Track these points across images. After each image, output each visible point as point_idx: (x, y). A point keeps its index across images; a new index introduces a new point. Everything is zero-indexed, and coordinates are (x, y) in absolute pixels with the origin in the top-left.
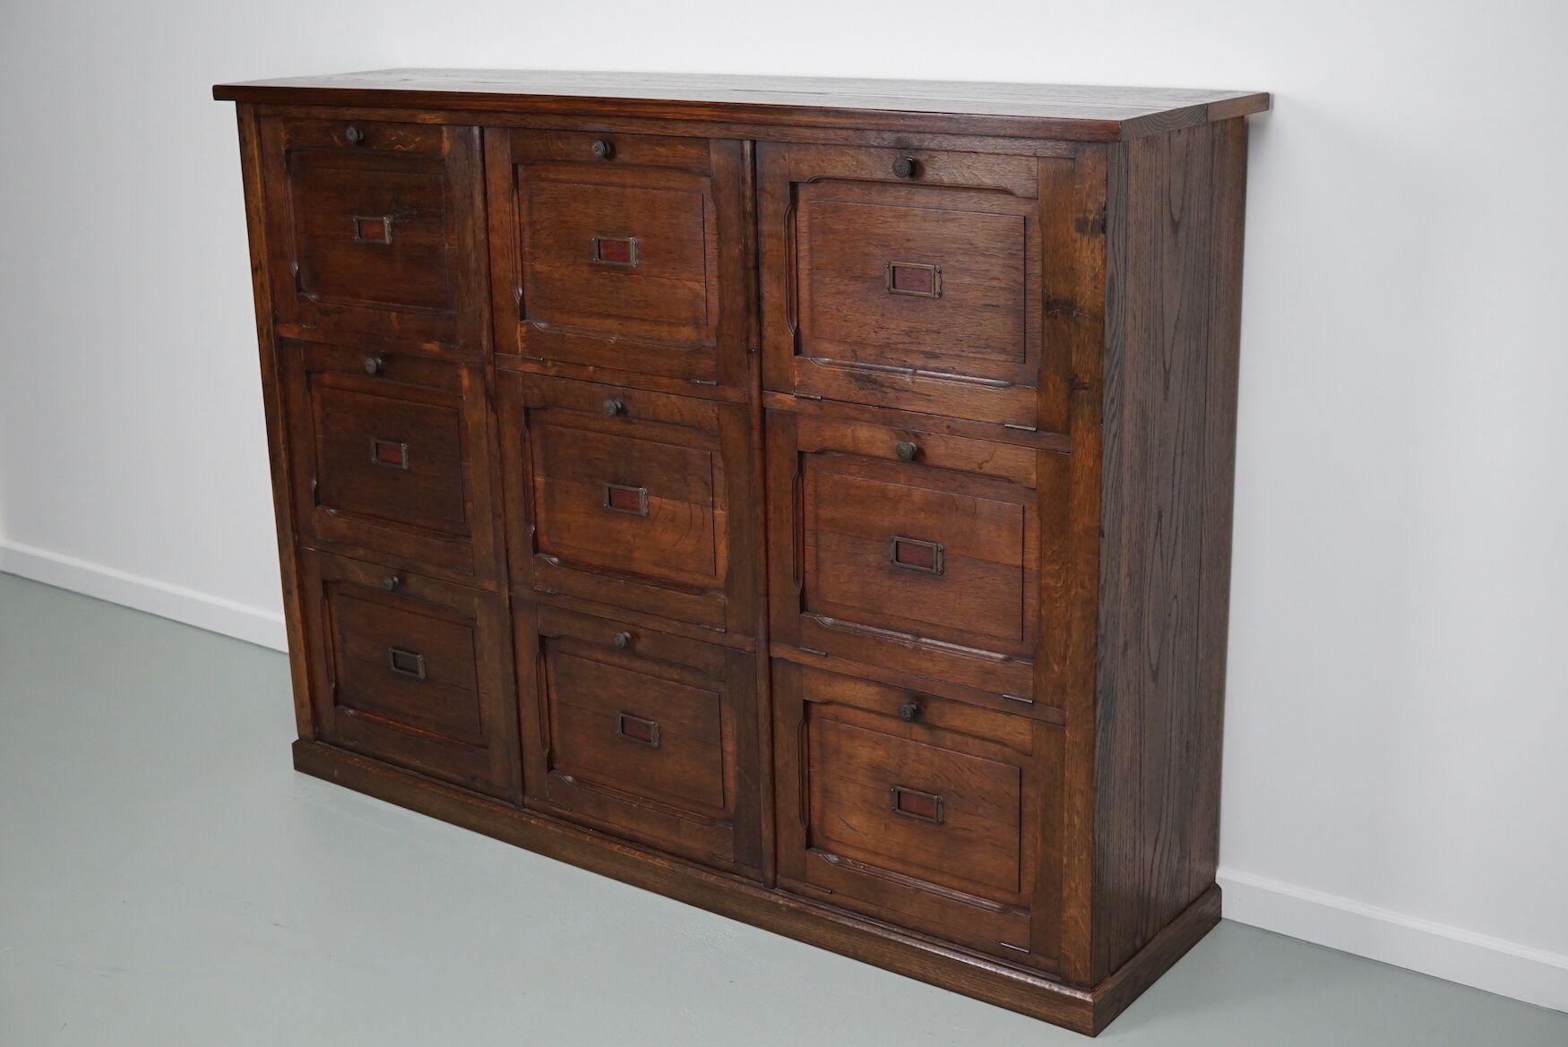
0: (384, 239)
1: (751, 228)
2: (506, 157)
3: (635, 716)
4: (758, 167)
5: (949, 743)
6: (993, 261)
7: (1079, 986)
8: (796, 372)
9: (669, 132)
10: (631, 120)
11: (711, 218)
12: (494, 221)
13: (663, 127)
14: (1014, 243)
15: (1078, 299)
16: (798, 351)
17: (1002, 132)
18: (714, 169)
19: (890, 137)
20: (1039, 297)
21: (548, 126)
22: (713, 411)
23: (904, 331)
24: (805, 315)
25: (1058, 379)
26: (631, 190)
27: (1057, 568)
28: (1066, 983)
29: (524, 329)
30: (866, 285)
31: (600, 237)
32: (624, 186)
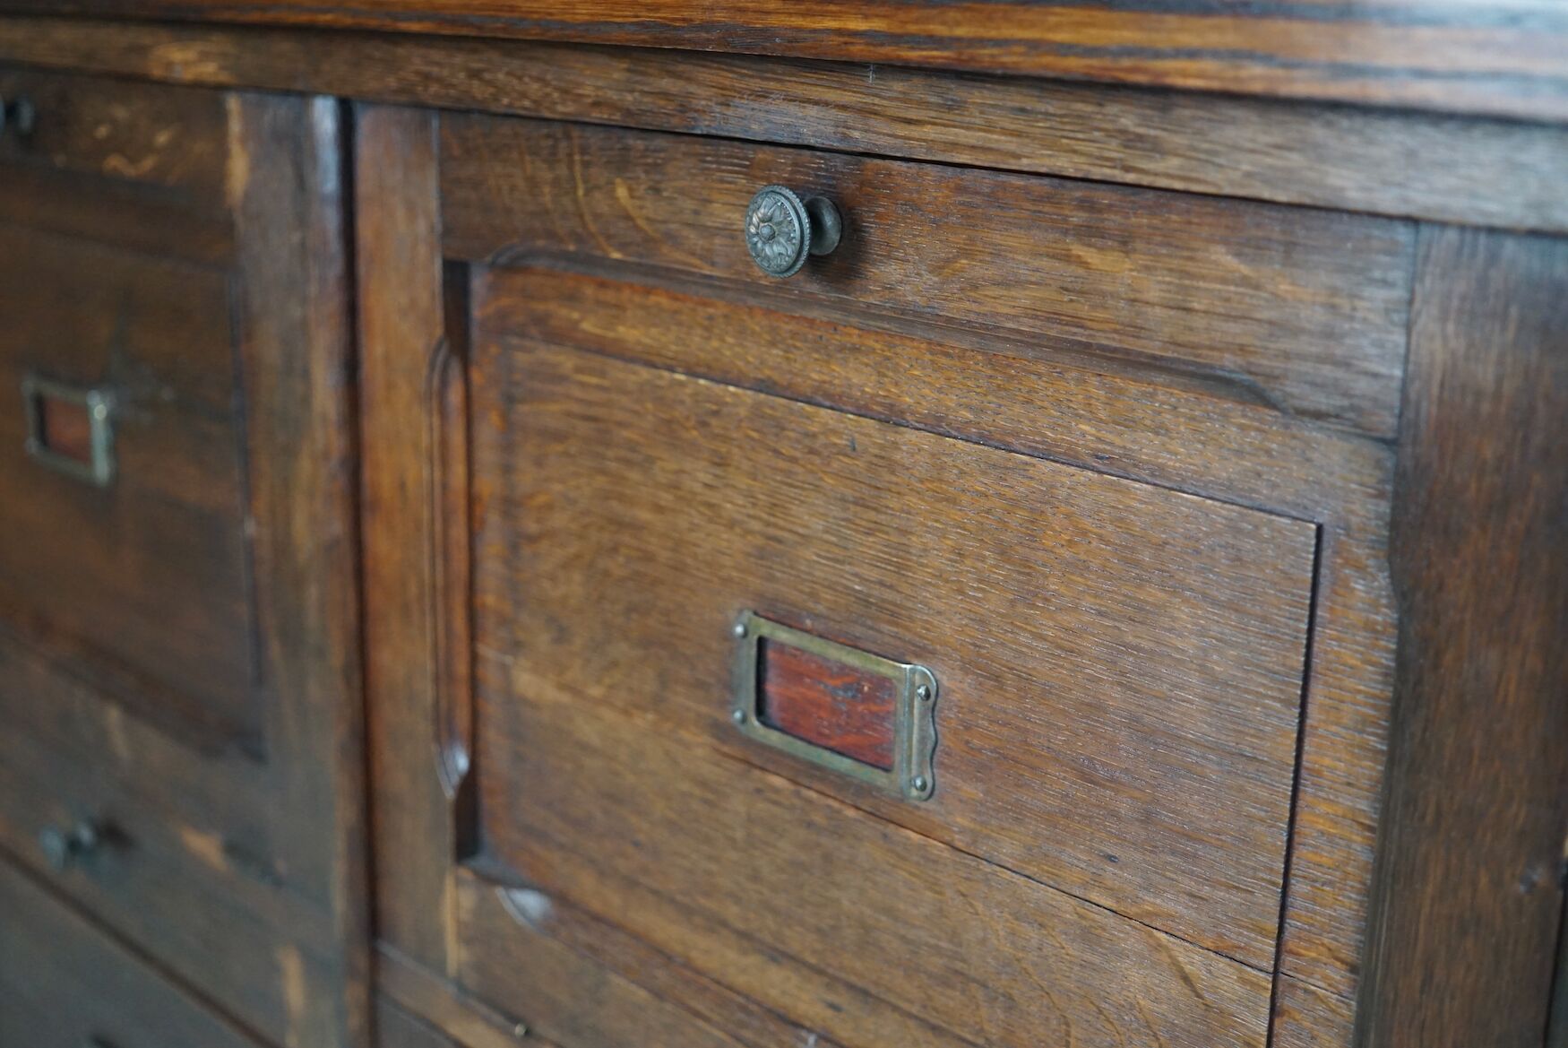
0: (92, 464)
2: (422, 226)
10: (957, 91)
13: (1131, 141)
21: (567, 109)
26: (926, 440)
29: (469, 900)
31: (766, 629)
32: (892, 418)
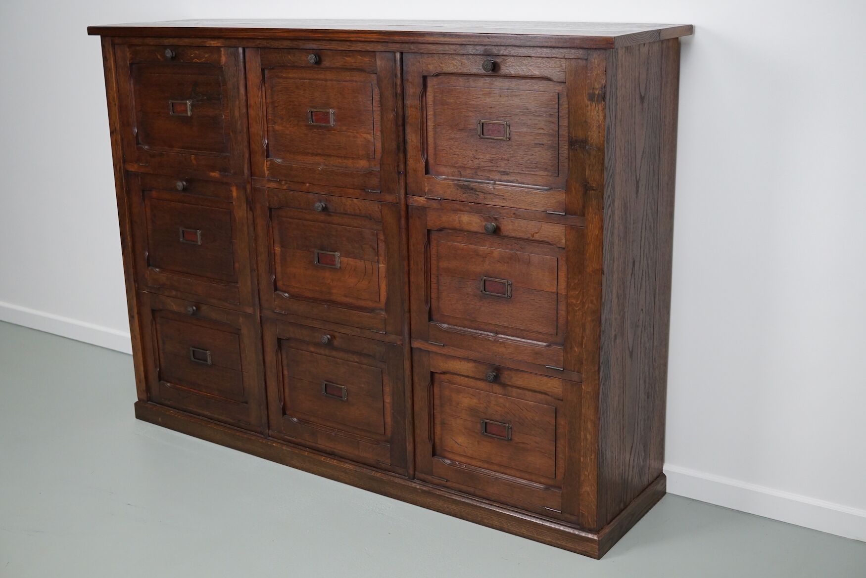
0: (187, 113)
1: (400, 102)
2: (258, 65)
3: (333, 383)
4: (404, 68)
5: (514, 394)
6: (540, 118)
7: (590, 531)
8: (426, 184)
9: (352, 49)
10: (331, 42)
11: (377, 97)
12: (251, 102)
13: (349, 46)
14: (552, 108)
15: (589, 139)
16: (427, 172)
17: (546, 44)
18: (379, 69)
19: (480, 49)
20: (566, 139)
21: (281, 47)
22: (378, 207)
23: (489, 159)
24: (431, 151)
25: (578, 185)
26: (330, 82)
27: (577, 293)
28: (583, 529)
29: (269, 163)
30: (466, 134)
31: (312, 110)
32: (326, 80)
